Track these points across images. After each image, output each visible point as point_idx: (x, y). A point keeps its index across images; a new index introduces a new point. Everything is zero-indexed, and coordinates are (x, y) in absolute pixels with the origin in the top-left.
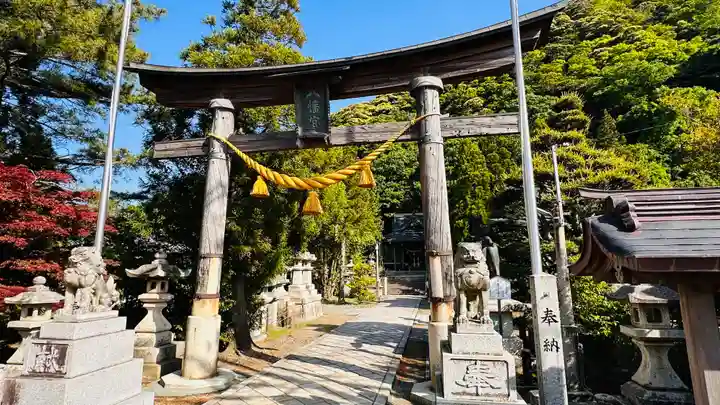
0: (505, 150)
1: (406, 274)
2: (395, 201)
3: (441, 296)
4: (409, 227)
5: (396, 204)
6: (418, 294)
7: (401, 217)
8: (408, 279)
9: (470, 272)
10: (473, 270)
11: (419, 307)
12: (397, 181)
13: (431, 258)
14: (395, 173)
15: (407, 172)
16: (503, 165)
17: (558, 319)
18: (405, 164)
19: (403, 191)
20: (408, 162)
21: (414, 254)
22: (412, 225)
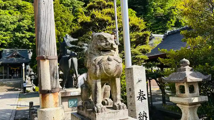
0: (64, 21)
1: (10, 80)
2: (4, 42)
3: (49, 88)
4: (12, 56)
5: (4, 44)
6: (17, 90)
7: (8, 50)
8: (11, 82)
9: (109, 60)
10: (111, 57)
11: (19, 98)
12: (5, 31)
13: (41, 61)
14: (4, 27)
15: (12, 27)
16: (63, 28)
17: (146, 97)
18: (11, 23)
19: (9, 37)
20: (12, 22)
21: (15, 70)
22: (14, 54)
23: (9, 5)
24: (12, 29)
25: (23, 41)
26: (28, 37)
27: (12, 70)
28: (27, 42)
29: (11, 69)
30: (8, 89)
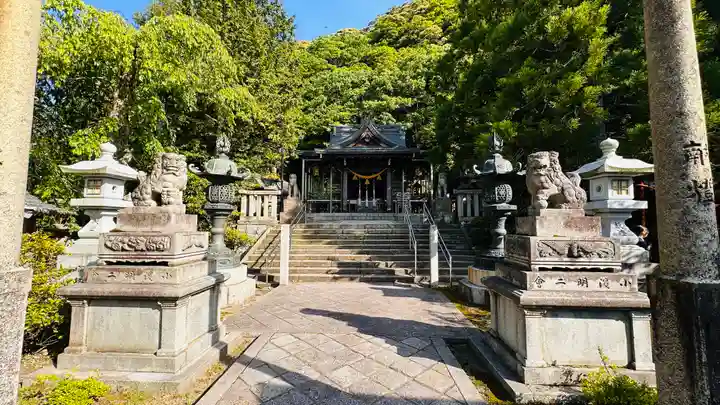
21: (367, 182)
22: (364, 135)
23: (350, 56)
24: (355, 98)
25: (381, 119)
26: (394, 106)
27: (357, 182)
28: (390, 122)
29: (355, 178)
30: (340, 265)
